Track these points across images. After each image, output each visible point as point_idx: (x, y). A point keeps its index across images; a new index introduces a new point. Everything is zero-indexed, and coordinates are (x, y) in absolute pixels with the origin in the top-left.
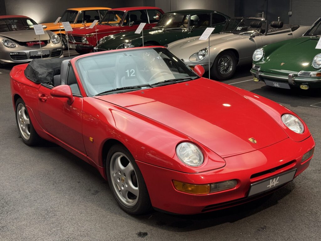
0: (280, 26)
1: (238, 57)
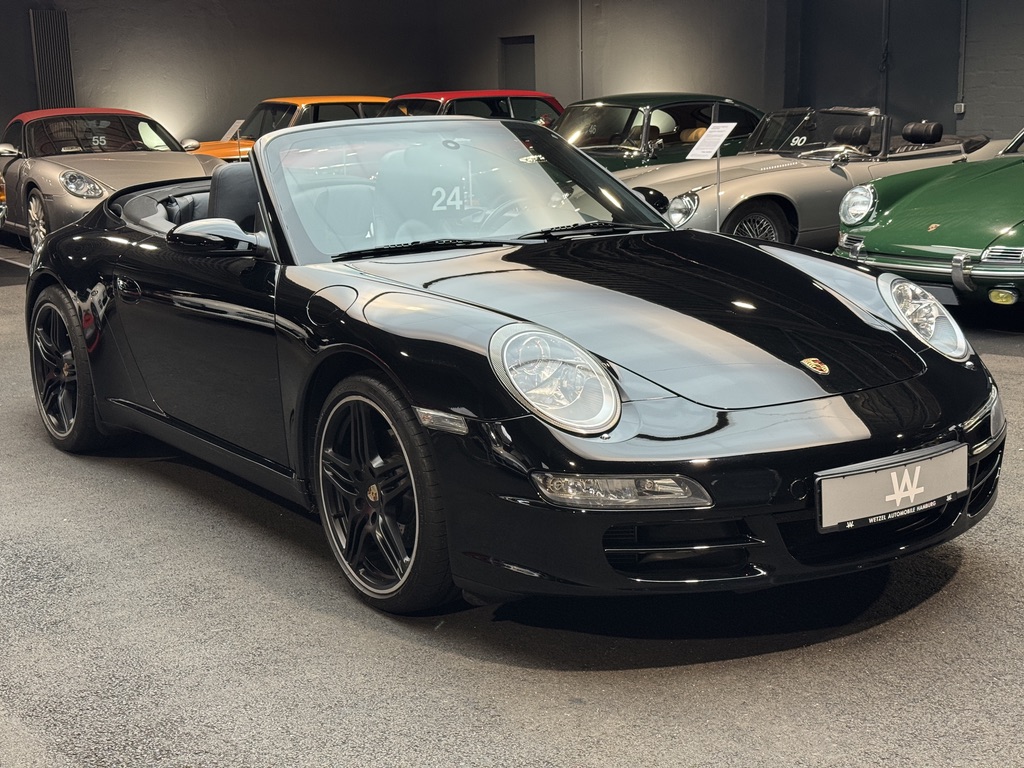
0: (933, 138)
1: (796, 224)
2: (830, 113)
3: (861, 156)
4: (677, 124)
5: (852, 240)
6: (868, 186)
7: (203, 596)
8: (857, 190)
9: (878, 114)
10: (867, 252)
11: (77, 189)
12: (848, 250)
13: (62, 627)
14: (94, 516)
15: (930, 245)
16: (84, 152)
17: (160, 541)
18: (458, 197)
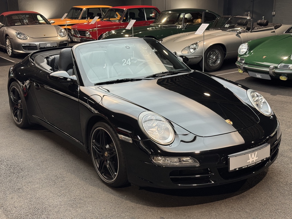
0: (266, 25)
1: (226, 51)
2: (236, 17)
3: (245, 31)
4: (192, 17)
5: (242, 60)
6: (246, 44)
7: (60, 180)
8: (243, 45)
9: (250, 18)
10: (245, 63)
11: (20, 37)
12: (240, 62)
13: (21, 190)
14: (28, 151)
15: (263, 62)
16: (21, 25)
17: (47, 160)
18: (130, 61)
